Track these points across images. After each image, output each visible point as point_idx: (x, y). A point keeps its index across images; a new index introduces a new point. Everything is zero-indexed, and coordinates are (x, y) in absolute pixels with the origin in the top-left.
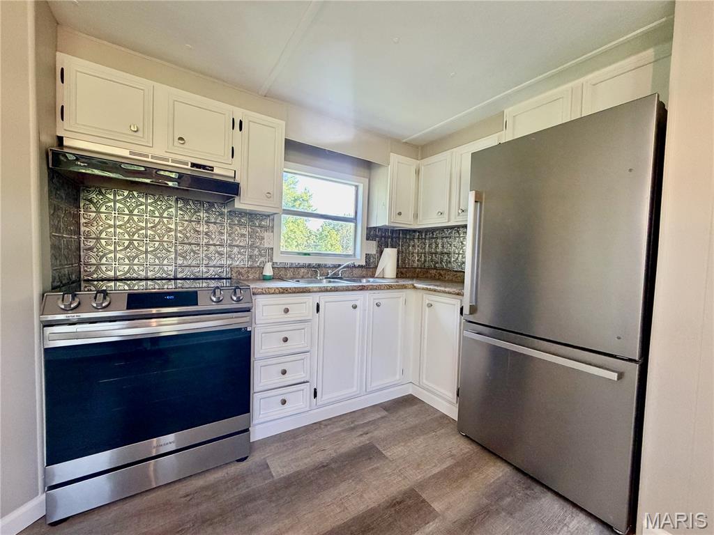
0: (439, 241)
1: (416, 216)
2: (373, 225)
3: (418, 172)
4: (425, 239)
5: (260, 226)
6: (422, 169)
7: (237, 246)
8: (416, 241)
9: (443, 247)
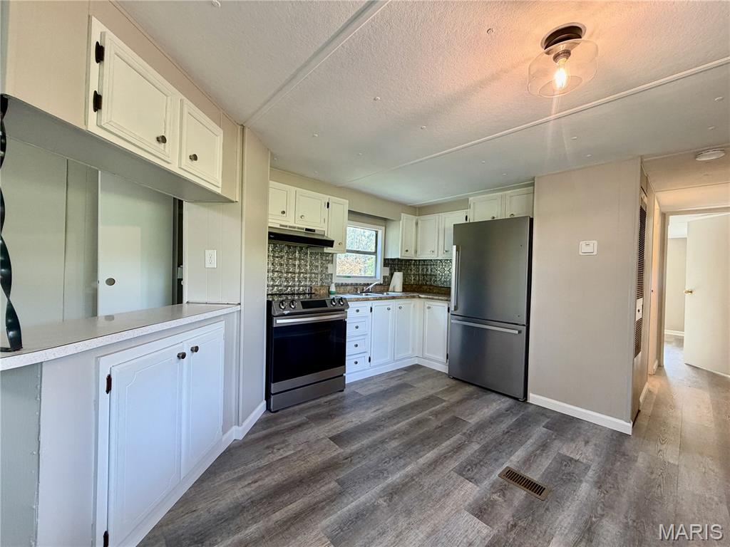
0: (429, 267)
1: (416, 252)
2: (389, 257)
3: (417, 224)
4: (419, 265)
5: (326, 260)
6: (420, 222)
7: (314, 273)
8: (412, 266)
9: (431, 271)
